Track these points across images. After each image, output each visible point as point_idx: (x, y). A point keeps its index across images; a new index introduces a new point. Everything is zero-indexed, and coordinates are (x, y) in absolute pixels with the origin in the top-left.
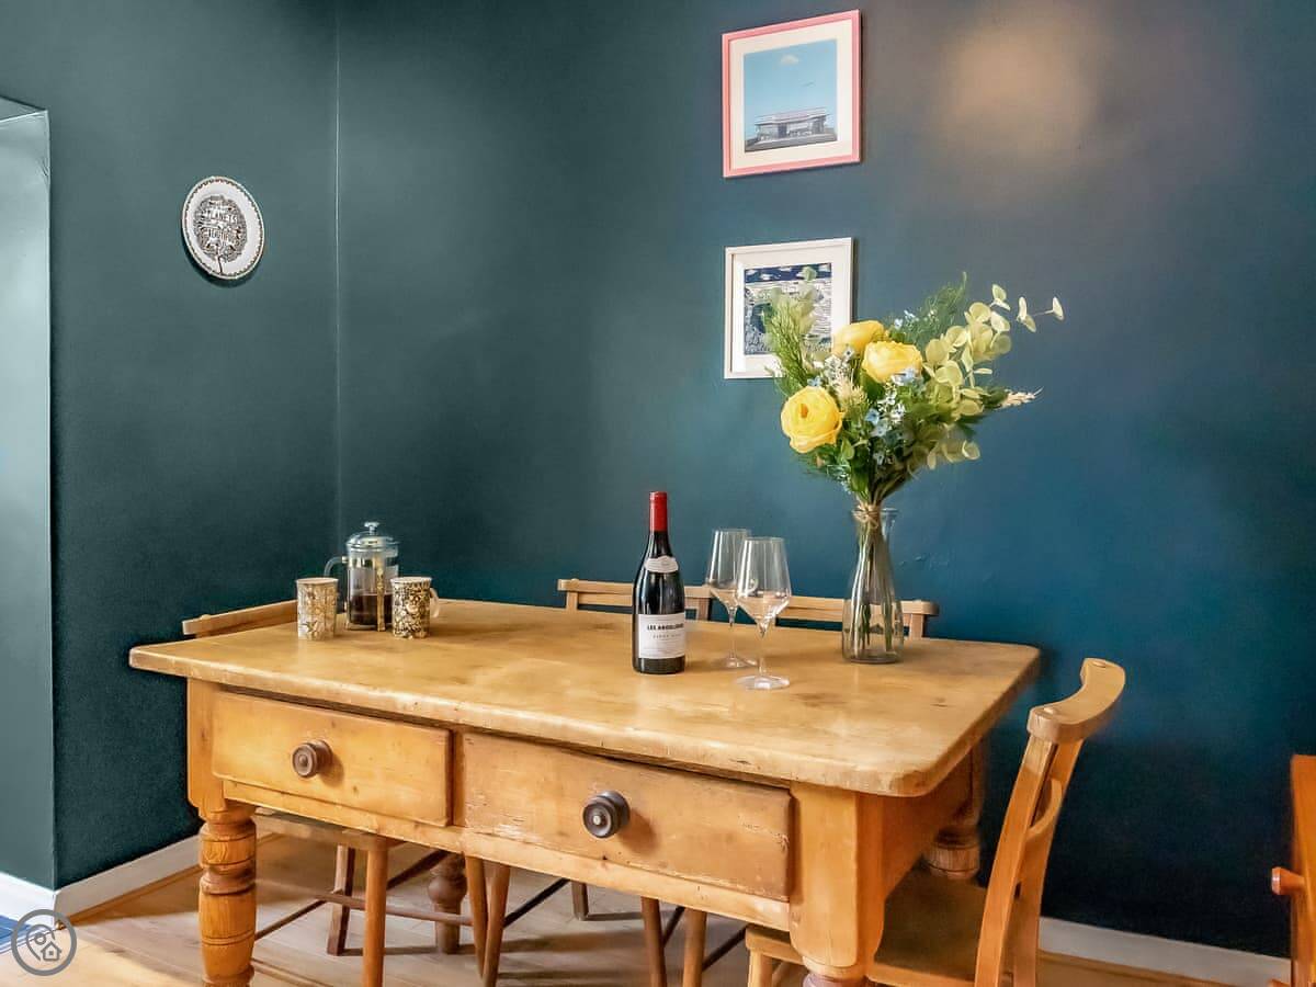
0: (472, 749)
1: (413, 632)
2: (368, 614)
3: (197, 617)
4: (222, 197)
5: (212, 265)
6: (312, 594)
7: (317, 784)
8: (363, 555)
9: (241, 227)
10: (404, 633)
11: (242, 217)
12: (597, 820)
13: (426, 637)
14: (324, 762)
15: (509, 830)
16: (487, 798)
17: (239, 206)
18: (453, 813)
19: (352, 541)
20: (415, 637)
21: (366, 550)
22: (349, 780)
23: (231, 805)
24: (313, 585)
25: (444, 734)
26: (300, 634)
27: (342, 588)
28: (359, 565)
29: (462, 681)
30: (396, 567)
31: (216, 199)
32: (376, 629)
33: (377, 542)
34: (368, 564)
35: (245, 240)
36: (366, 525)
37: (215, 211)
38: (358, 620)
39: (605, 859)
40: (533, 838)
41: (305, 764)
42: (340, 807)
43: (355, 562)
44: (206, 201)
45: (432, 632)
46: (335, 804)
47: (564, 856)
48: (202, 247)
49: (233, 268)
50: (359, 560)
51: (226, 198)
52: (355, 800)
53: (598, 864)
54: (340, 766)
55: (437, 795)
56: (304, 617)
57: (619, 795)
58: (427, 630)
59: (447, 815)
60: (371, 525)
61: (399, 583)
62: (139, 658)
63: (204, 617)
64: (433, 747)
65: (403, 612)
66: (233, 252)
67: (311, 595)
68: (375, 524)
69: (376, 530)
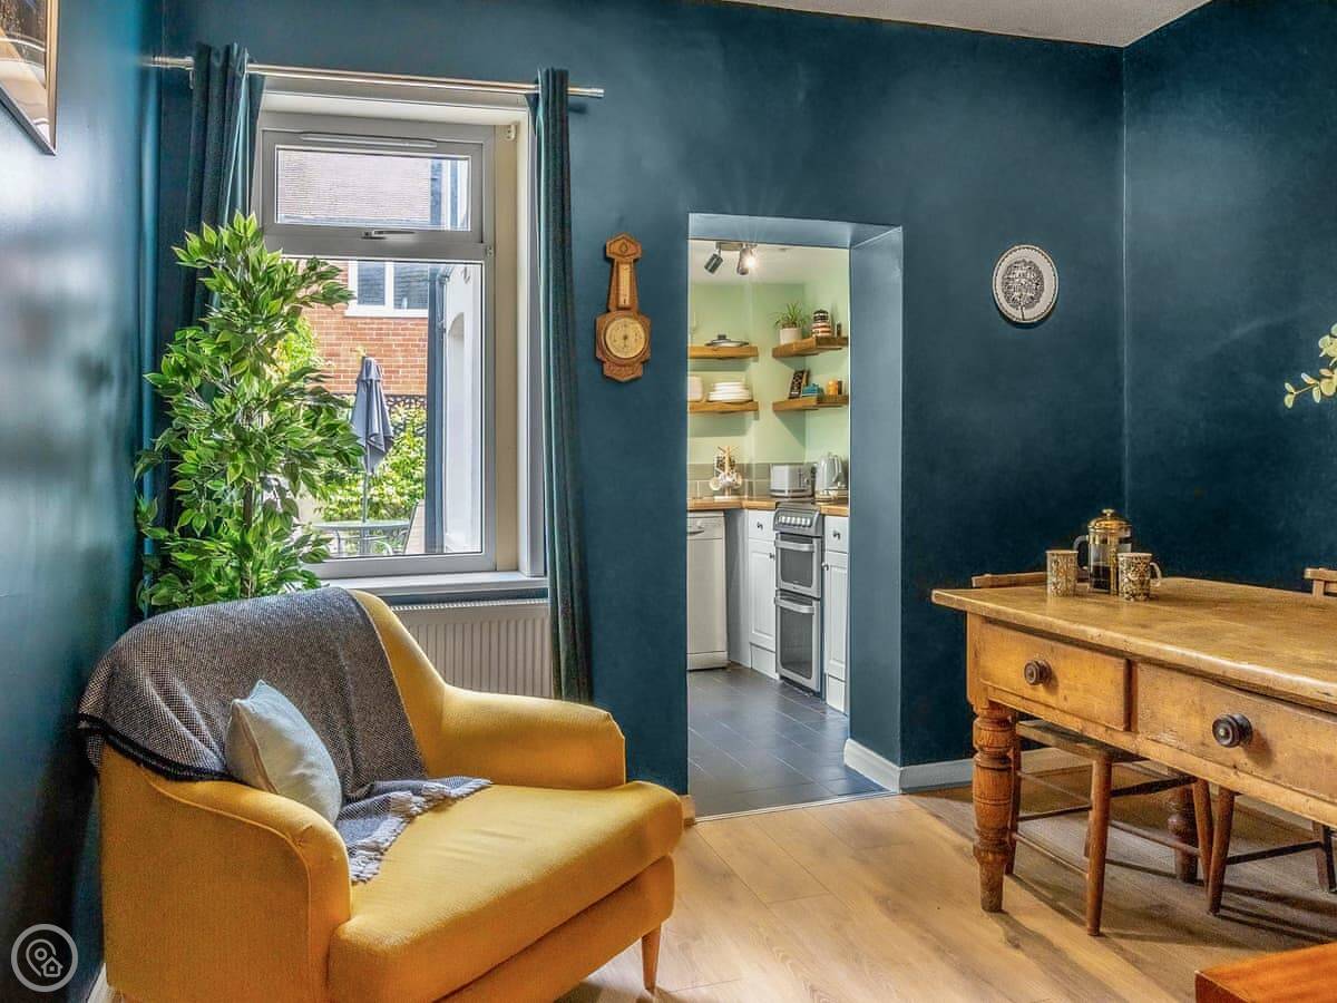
0: (1144, 675)
1: (1134, 596)
2: (1103, 580)
3: (982, 575)
4: (1024, 261)
5: (1015, 314)
6: (1059, 562)
7: (1041, 692)
8: (1100, 534)
9: (1040, 280)
10: (1126, 596)
11: (1040, 272)
12: (1222, 732)
13: (1145, 600)
14: (1044, 676)
15: (1167, 738)
16: (1153, 713)
17: (1038, 264)
18: (1130, 722)
19: (1093, 523)
20: (1136, 600)
21: (1103, 530)
22: (1062, 692)
23: (993, 705)
24: (1058, 555)
25: (1123, 661)
26: (1049, 591)
27: (1083, 558)
28: (1097, 543)
29: (1144, 626)
30: (1129, 545)
31: (1018, 262)
32: (1109, 593)
33: (1113, 524)
34: (1104, 541)
35: (1042, 290)
36: (1105, 511)
37: (1018, 272)
38: (1097, 585)
39: (1235, 767)
40: (1184, 746)
41: (1032, 675)
42: (1058, 712)
43: (1094, 540)
44: (1010, 266)
45: (1150, 597)
46: (1054, 708)
47: (1208, 763)
48: (1008, 301)
49: (1031, 314)
50: (1097, 537)
51: (1028, 260)
52: (1066, 706)
53: (1232, 772)
54: (1055, 678)
55: (1116, 707)
56: (1051, 579)
57: (1244, 718)
58: (1147, 595)
59: (1125, 722)
60: (1108, 512)
61: (1126, 556)
62: (937, 596)
63: (987, 575)
64: (1113, 671)
65: (1127, 579)
66: (1033, 301)
67: (1056, 562)
68: (1111, 511)
69: (1112, 515)
